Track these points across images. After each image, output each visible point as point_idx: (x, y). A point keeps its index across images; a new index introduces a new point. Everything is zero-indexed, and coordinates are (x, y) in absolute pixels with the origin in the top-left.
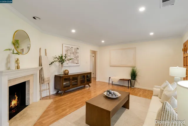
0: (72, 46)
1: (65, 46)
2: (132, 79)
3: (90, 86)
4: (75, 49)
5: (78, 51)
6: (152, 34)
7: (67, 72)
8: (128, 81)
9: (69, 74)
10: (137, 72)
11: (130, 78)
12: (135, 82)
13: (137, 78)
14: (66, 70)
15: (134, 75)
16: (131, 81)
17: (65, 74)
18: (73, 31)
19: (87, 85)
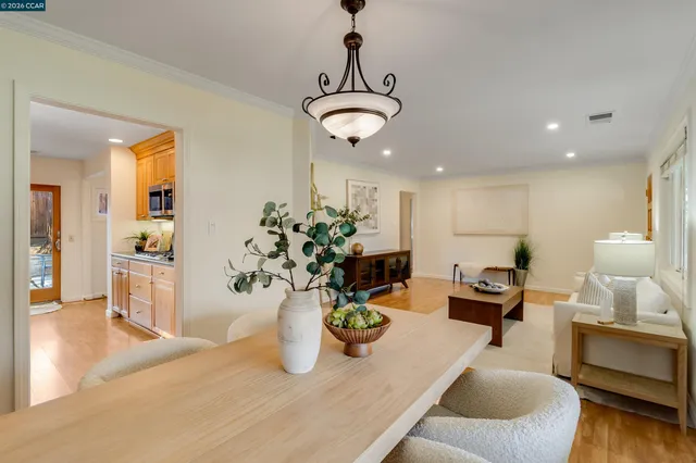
0: (364, 185)
1: (353, 186)
2: (518, 267)
3: (407, 287)
4: (370, 191)
5: (376, 196)
6: (571, 155)
7: (359, 248)
8: (509, 271)
9: (364, 255)
10: (531, 249)
11: (512, 265)
12: (525, 275)
13: (532, 265)
14: (357, 245)
15: (523, 258)
16: (514, 272)
17: (355, 253)
18: (387, 153)
19: (400, 284)
